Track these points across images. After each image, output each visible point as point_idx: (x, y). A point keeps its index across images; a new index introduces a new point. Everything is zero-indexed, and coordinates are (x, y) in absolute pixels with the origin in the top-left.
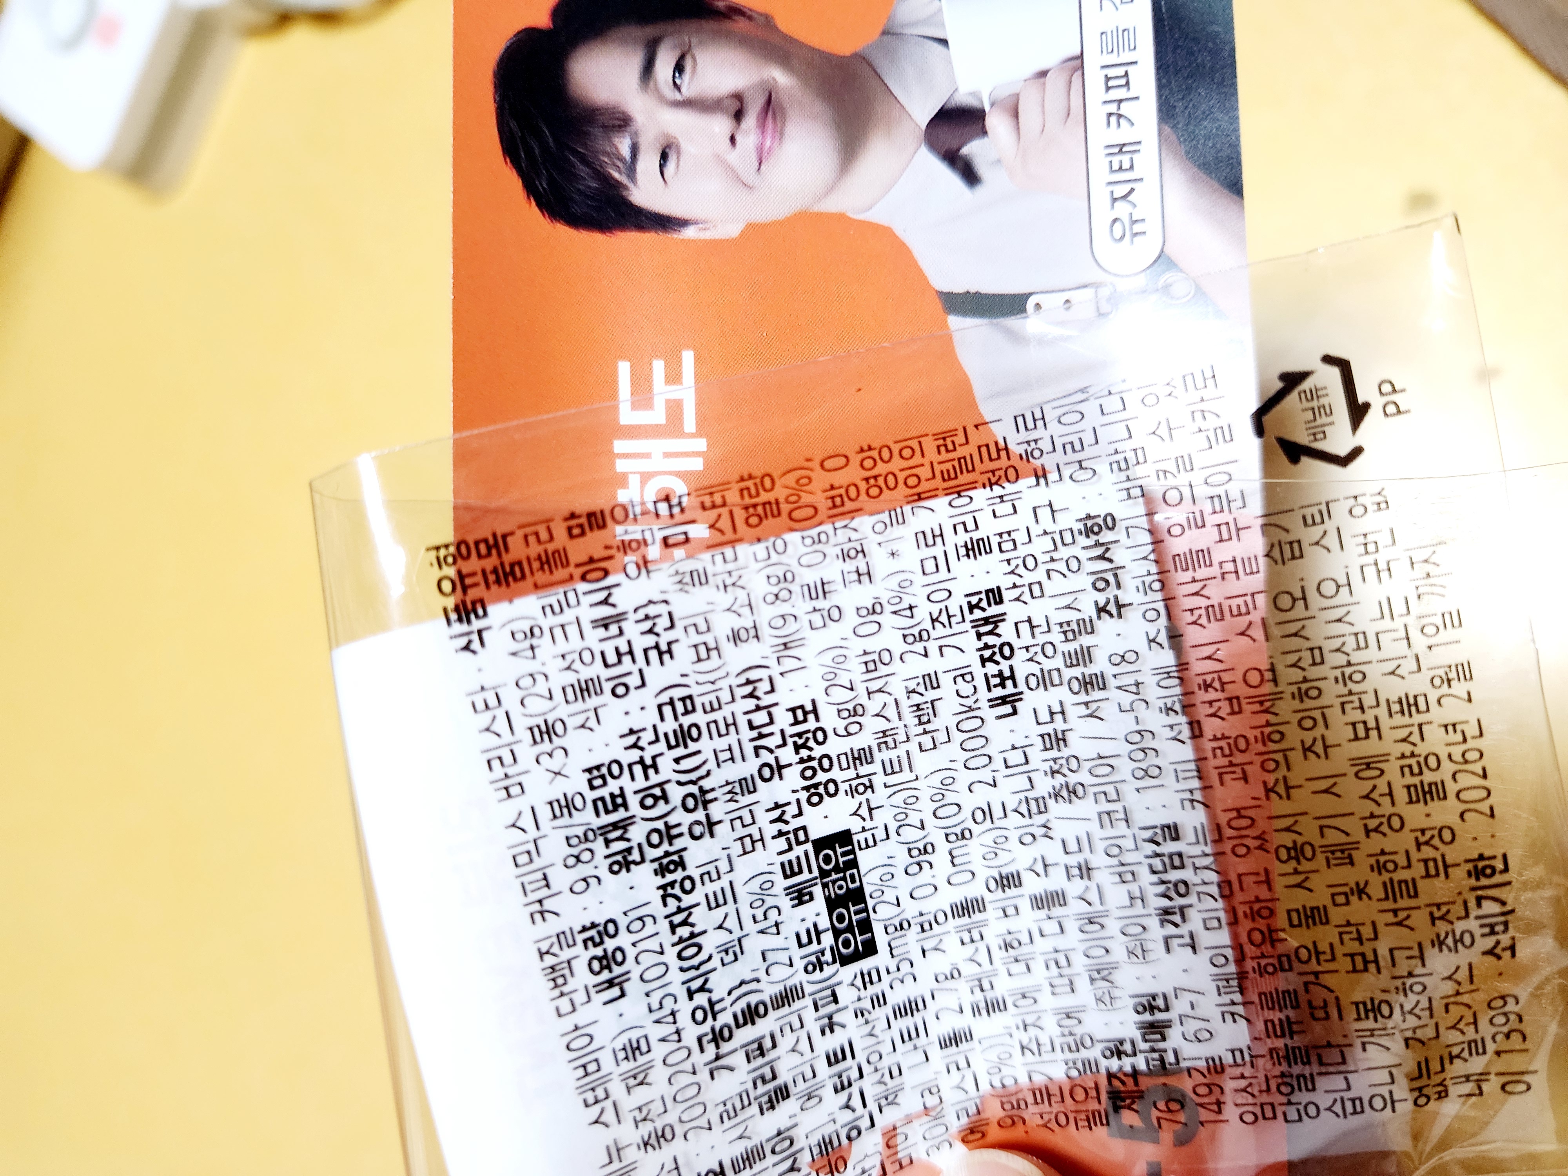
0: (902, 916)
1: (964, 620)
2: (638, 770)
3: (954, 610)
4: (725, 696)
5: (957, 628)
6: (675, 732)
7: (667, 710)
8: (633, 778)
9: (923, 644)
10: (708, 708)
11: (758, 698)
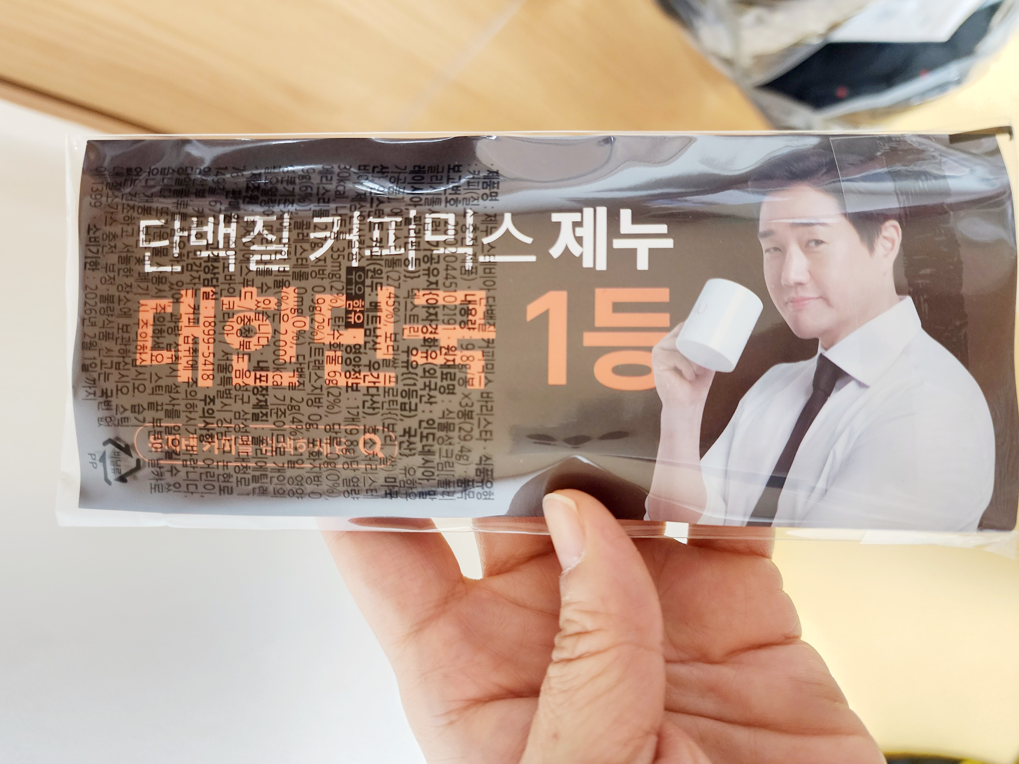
0: (331, 280)
1: (271, 410)
2: (433, 386)
3: (274, 416)
4: (386, 405)
5: (275, 407)
6: (412, 397)
7: (413, 407)
8: (436, 384)
9: (292, 404)
10: (395, 403)
11: (371, 400)
